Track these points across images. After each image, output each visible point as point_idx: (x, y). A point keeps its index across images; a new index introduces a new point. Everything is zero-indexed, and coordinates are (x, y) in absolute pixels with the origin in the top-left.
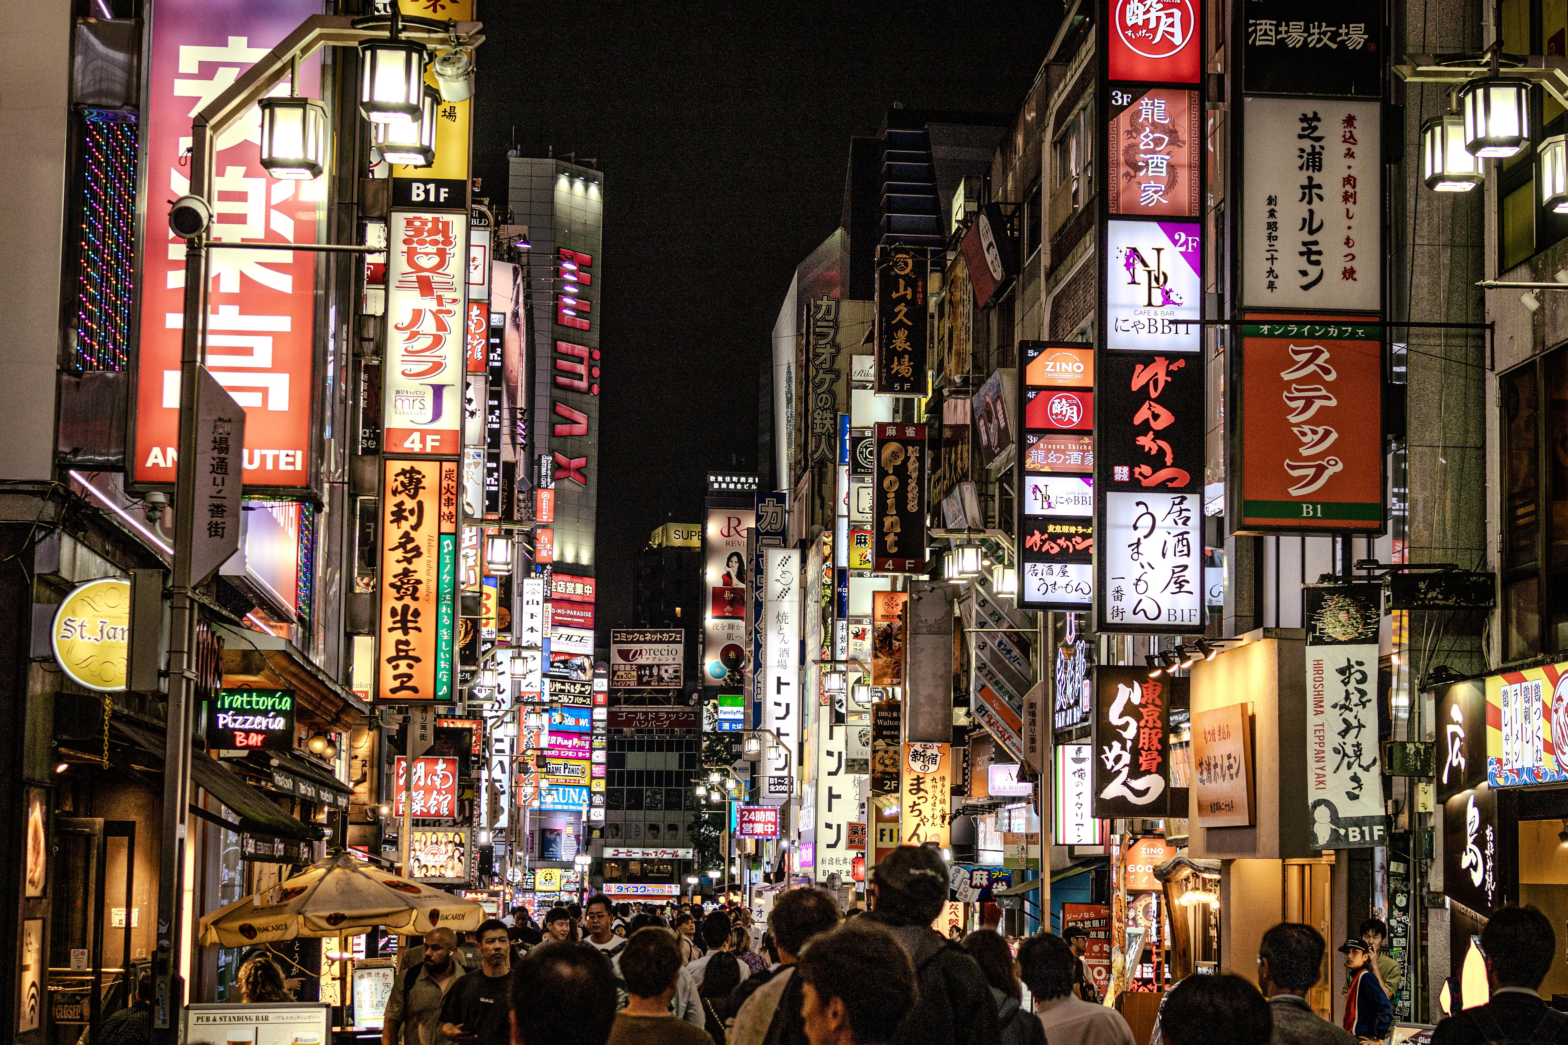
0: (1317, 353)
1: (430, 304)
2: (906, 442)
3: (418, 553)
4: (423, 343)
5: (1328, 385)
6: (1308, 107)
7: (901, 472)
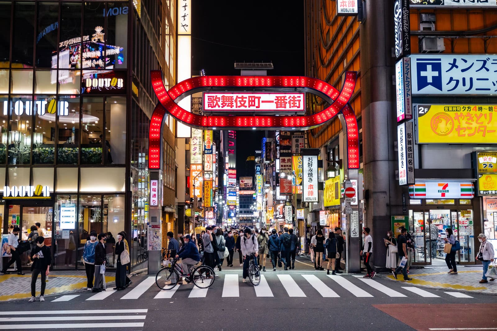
1: (209, 164)
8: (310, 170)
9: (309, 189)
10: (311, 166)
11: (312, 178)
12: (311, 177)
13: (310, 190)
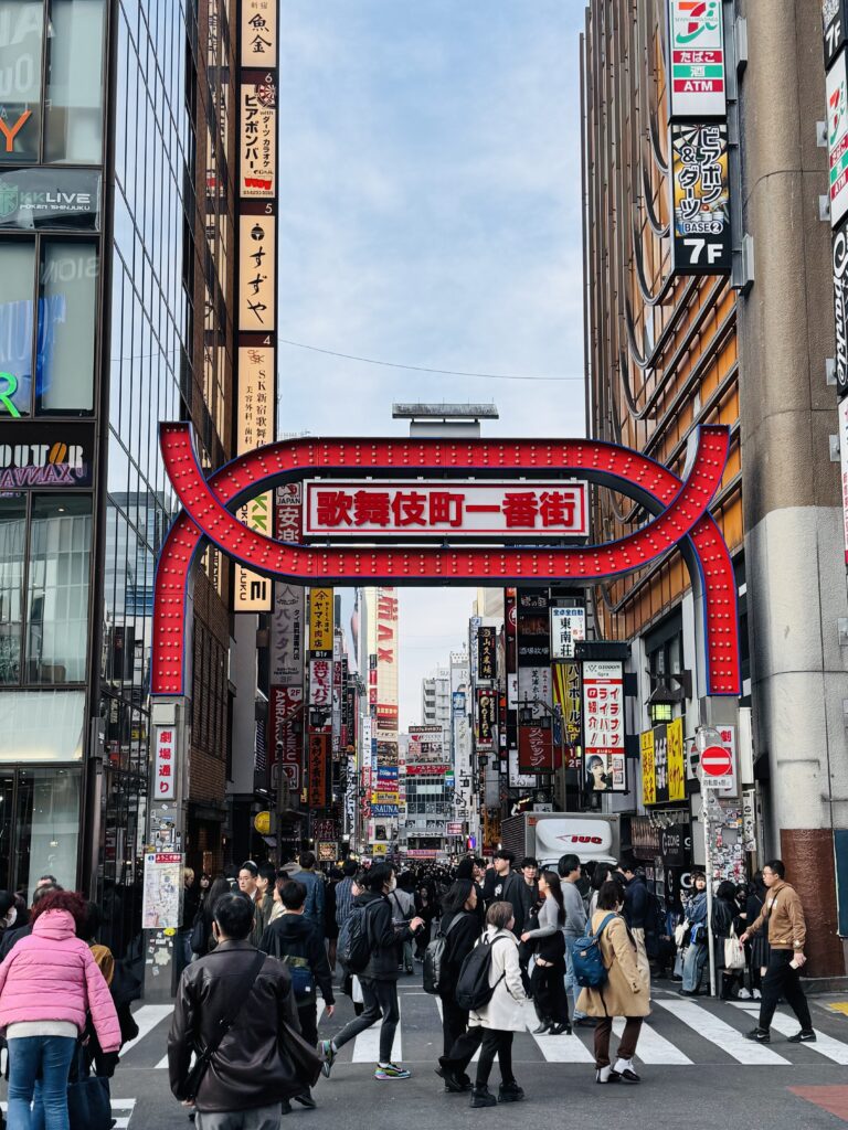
1: (322, 688)
2: (489, 697)
3: (320, 762)
4: (321, 699)
6: (535, 669)
7: (488, 707)
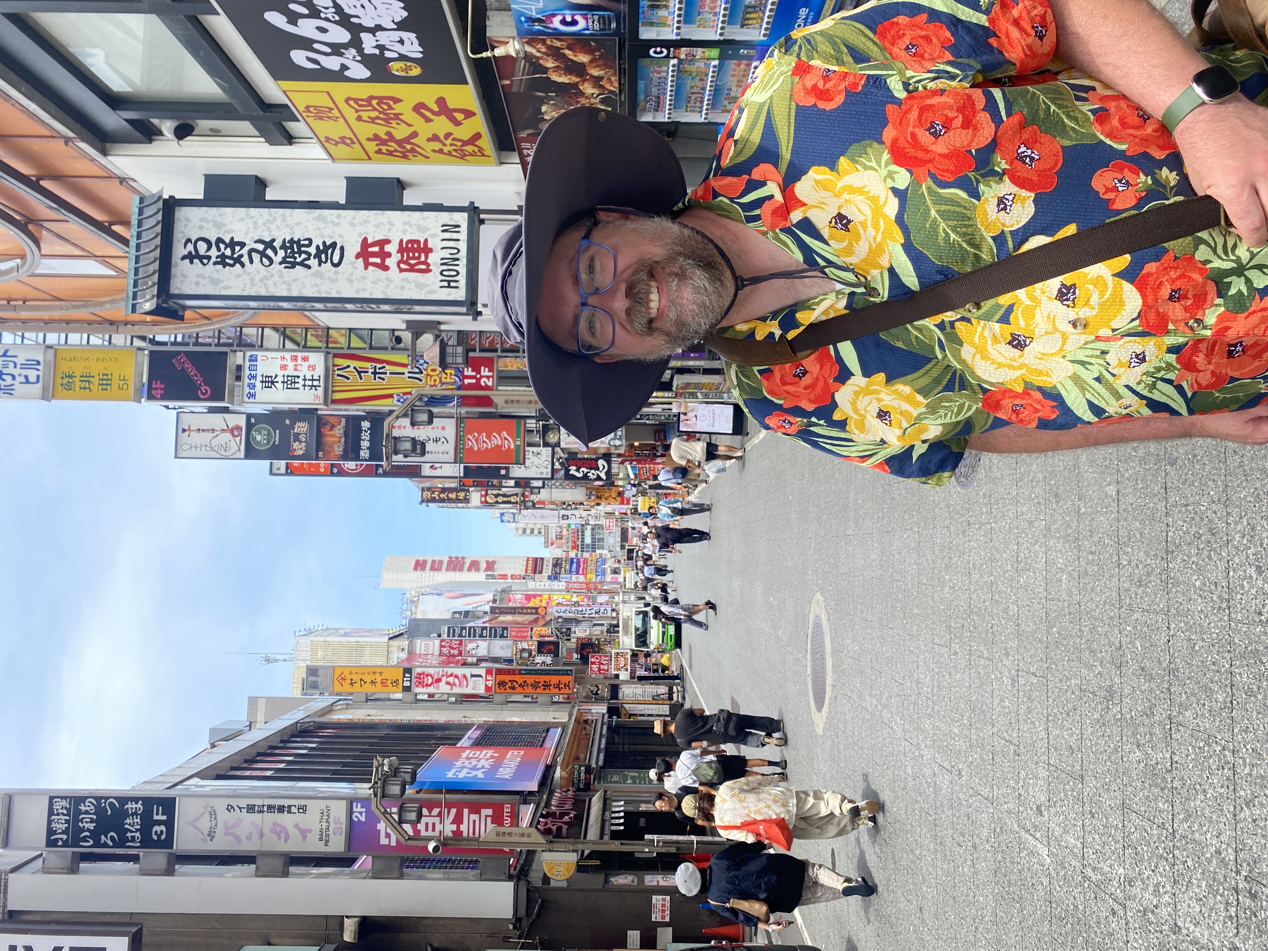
0: (469, 439)
1: (444, 679)
2: (487, 494)
5: (479, 435)
7: (496, 496)
8: (263, 254)
9: (386, 268)
10: (242, 245)
11: (318, 242)
12: (312, 250)
13: (391, 262)
